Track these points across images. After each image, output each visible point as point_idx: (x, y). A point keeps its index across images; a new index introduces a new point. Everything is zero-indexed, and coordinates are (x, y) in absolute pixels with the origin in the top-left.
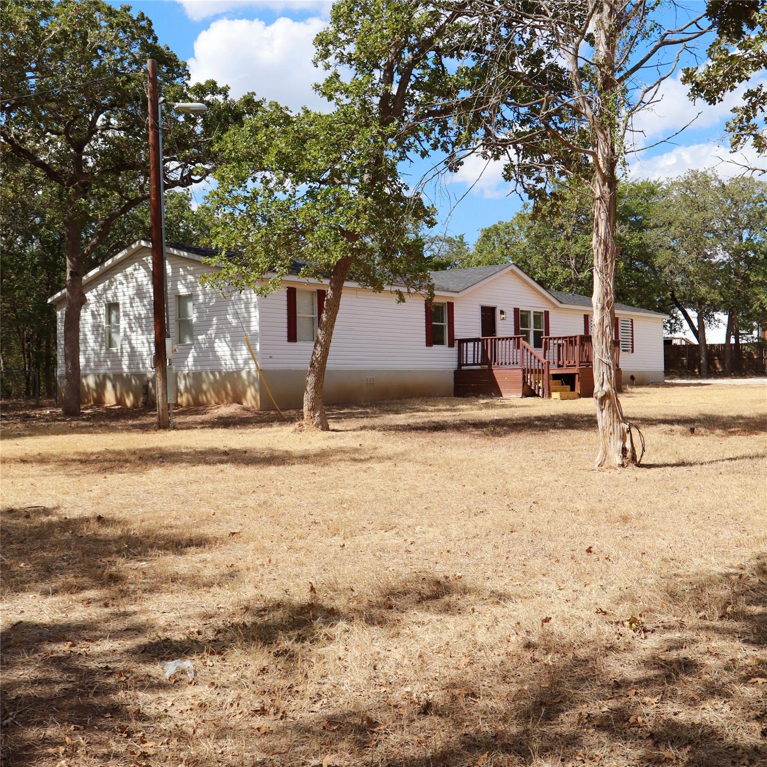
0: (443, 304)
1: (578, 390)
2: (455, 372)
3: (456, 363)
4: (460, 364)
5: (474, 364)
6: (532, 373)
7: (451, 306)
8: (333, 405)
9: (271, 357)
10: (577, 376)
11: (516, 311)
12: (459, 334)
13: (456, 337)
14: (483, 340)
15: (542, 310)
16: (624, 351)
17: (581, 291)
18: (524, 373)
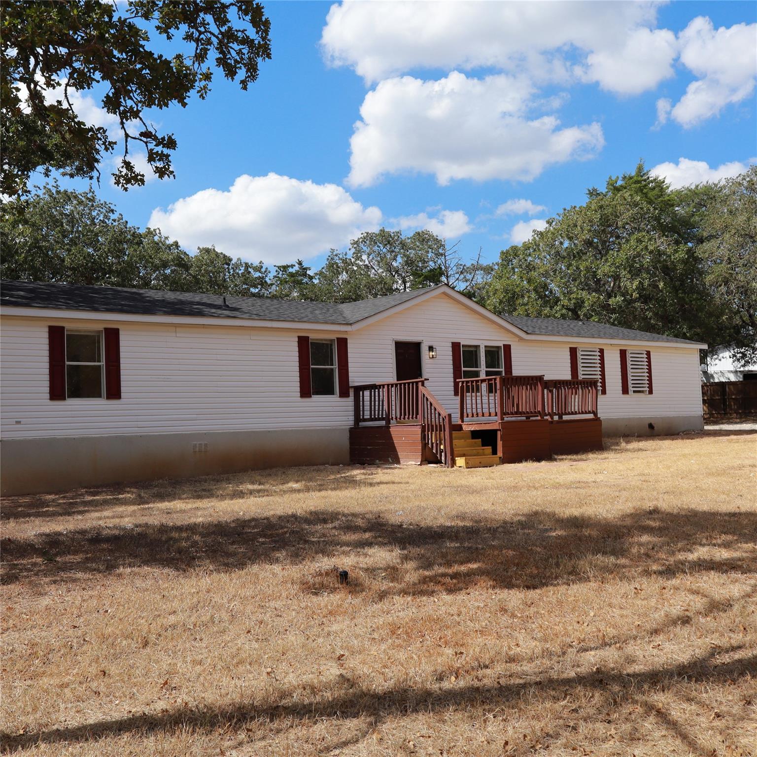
0: (332, 341)
1: (500, 453)
2: (351, 430)
3: (352, 418)
4: (358, 418)
5: (371, 420)
6: (432, 431)
7: (343, 343)
8: (102, 486)
9: (18, 423)
10: (499, 433)
11: (456, 346)
12: (356, 378)
13: (351, 384)
14: (401, 384)
15: (500, 344)
16: (634, 392)
17: (614, 320)
18: (423, 431)
